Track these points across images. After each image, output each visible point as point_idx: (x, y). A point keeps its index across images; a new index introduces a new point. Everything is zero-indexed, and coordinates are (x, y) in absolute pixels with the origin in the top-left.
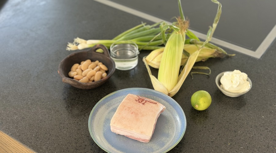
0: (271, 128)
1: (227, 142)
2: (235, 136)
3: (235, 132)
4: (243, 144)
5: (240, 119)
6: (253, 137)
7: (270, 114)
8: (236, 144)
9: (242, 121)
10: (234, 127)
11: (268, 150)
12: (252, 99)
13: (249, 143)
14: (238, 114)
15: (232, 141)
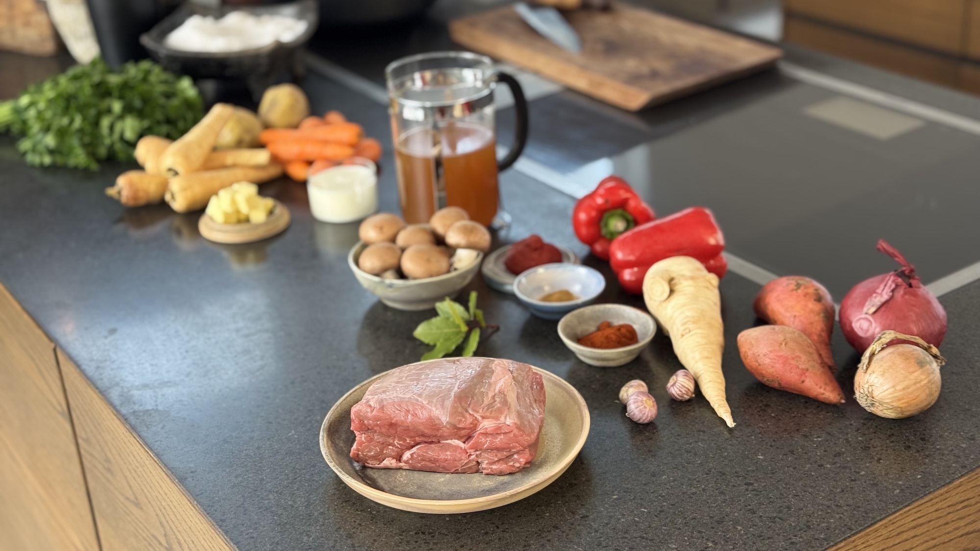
0: (763, 484)
1: (613, 492)
2: (645, 485)
3: (654, 475)
4: (652, 504)
5: (690, 452)
6: (694, 494)
7: (786, 455)
8: (634, 499)
9: (690, 456)
10: (659, 466)
11: (713, 528)
12: (760, 416)
13: (672, 505)
14: (691, 441)
15: (631, 492)
